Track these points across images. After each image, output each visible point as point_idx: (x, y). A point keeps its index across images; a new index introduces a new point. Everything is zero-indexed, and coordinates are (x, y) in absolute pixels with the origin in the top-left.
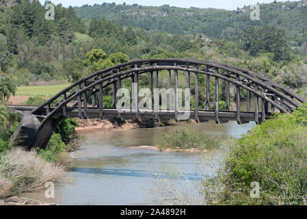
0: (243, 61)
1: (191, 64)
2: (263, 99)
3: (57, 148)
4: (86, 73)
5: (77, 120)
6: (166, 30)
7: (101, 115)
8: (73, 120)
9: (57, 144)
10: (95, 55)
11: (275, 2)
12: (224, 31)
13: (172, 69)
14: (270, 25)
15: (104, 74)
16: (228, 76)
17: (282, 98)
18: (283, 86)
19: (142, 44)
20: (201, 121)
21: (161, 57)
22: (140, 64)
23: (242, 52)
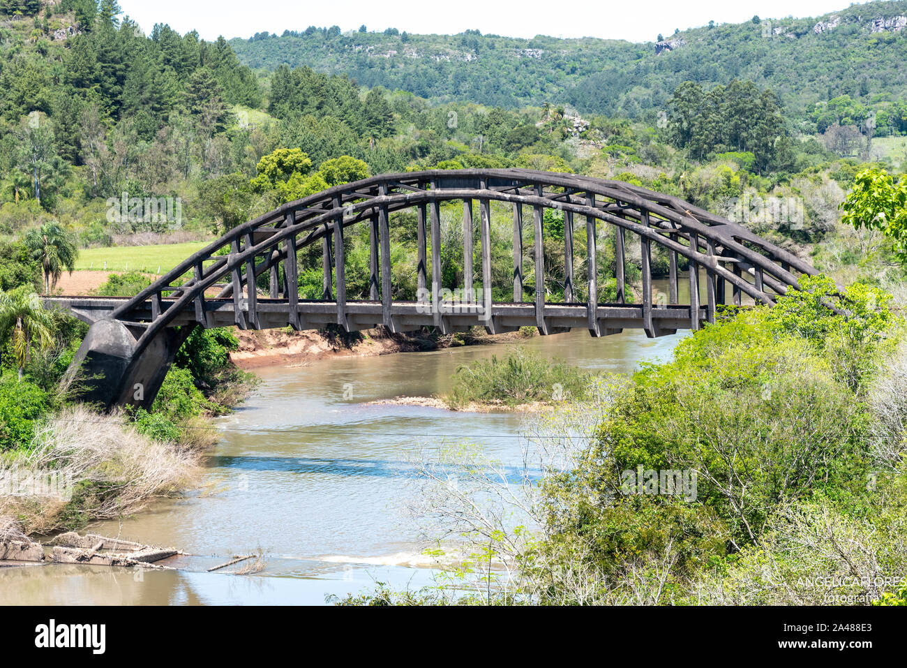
0: (670, 176)
1: (525, 182)
2: (711, 272)
3: (181, 407)
4: (259, 209)
5: (233, 333)
6: (473, 97)
7: (293, 318)
8: (225, 332)
9: (181, 395)
10: (280, 164)
11: (756, 20)
12: (623, 97)
14: (743, 80)
16: (620, 214)
17: (759, 267)
18: (766, 240)
19: (408, 135)
20: (554, 330)
21: (457, 167)
23: (670, 150)
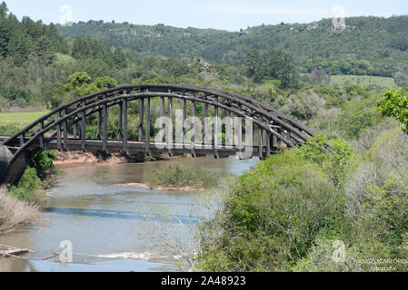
0: (246, 89)
1: (188, 90)
2: (268, 132)
3: (31, 185)
4: (67, 99)
5: (55, 153)
6: (160, 52)
7: (83, 147)
8: (51, 152)
9: (31, 179)
10: (78, 79)
11: (282, 24)
12: (225, 55)
13: (167, 96)
14: (277, 49)
15: (88, 101)
16: (229, 105)
17: (289, 130)
18: (290, 117)
19: (132, 67)
20: (198, 155)
21: (154, 83)
22: (129, 89)
23: (245, 78)
